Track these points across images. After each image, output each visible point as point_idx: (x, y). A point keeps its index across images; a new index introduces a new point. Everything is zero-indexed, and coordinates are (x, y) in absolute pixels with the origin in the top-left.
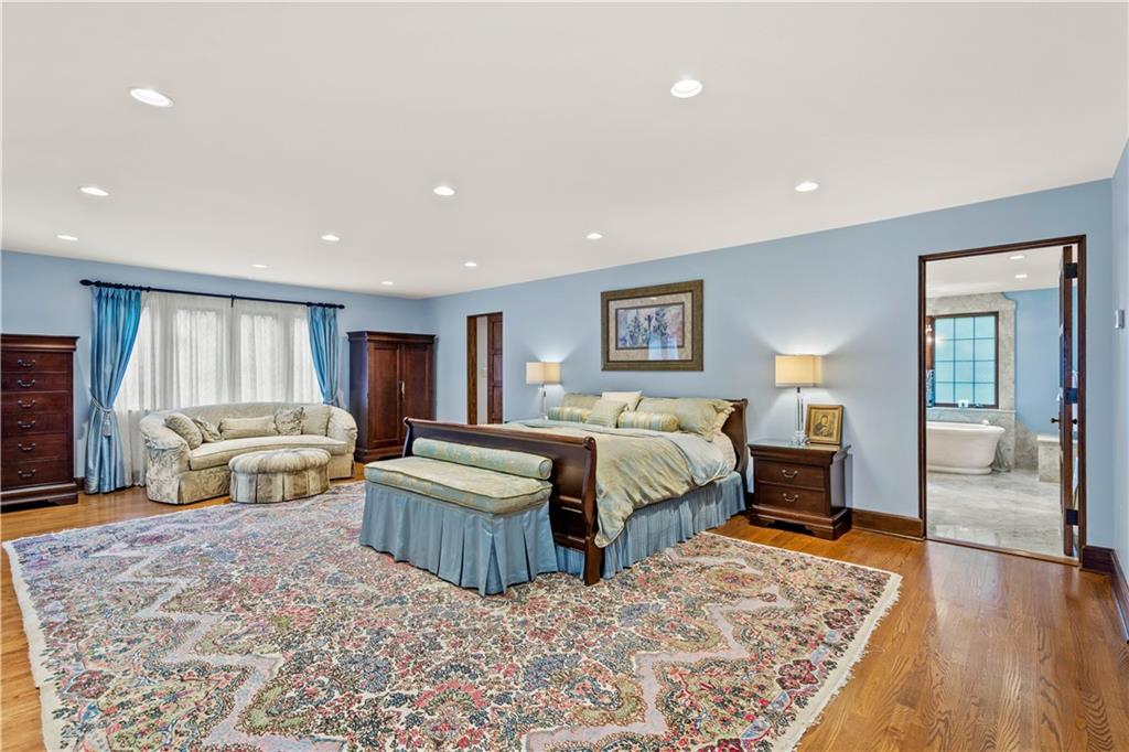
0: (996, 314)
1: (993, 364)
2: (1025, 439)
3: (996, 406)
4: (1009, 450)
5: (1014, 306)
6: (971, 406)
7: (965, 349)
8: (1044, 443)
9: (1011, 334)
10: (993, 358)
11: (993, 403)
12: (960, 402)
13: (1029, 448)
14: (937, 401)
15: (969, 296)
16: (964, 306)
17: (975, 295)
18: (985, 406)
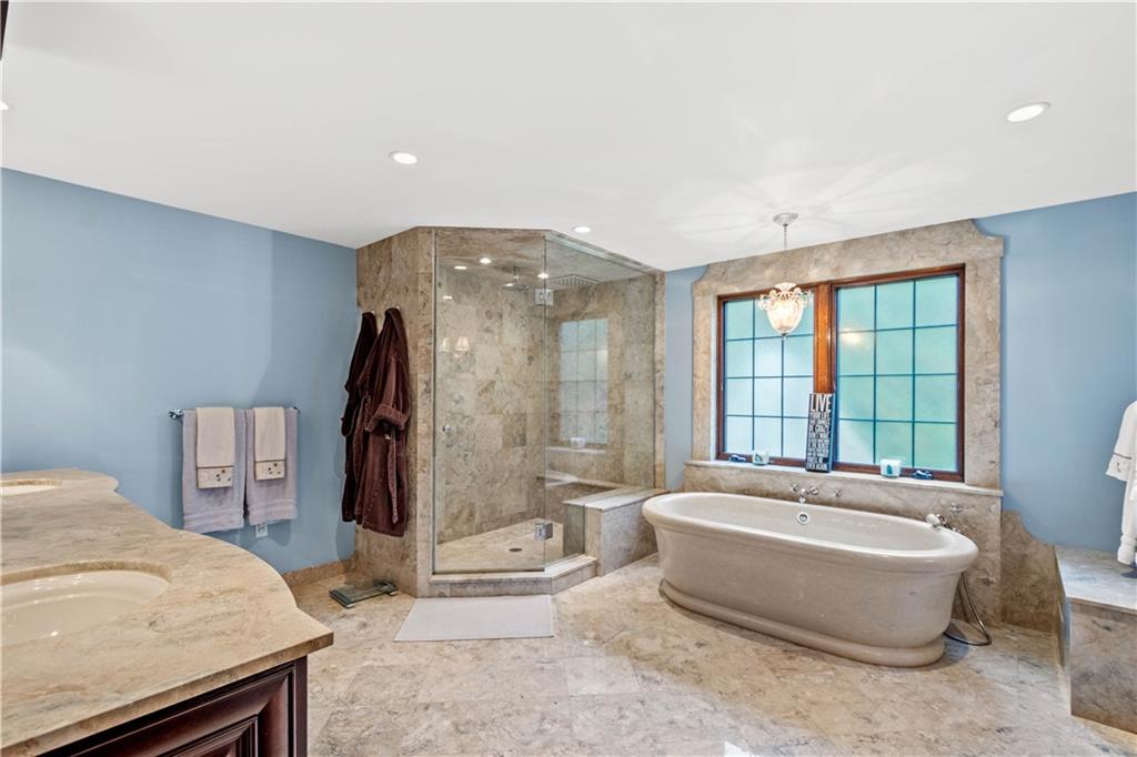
0: (958, 271)
1: (952, 382)
2: (1024, 557)
3: (959, 476)
4: (987, 582)
5: (1000, 248)
6: (906, 473)
7: (895, 354)
8: (1085, 607)
9: (992, 313)
10: (953, 369)
11: (952, 468)
12: (883, 463)
13: (1035, 578)
14: (842, 459)
15: (903, 234)
16: (892, 256)
17: (913, 231)
18: (936, 475)
